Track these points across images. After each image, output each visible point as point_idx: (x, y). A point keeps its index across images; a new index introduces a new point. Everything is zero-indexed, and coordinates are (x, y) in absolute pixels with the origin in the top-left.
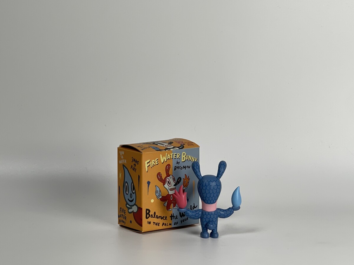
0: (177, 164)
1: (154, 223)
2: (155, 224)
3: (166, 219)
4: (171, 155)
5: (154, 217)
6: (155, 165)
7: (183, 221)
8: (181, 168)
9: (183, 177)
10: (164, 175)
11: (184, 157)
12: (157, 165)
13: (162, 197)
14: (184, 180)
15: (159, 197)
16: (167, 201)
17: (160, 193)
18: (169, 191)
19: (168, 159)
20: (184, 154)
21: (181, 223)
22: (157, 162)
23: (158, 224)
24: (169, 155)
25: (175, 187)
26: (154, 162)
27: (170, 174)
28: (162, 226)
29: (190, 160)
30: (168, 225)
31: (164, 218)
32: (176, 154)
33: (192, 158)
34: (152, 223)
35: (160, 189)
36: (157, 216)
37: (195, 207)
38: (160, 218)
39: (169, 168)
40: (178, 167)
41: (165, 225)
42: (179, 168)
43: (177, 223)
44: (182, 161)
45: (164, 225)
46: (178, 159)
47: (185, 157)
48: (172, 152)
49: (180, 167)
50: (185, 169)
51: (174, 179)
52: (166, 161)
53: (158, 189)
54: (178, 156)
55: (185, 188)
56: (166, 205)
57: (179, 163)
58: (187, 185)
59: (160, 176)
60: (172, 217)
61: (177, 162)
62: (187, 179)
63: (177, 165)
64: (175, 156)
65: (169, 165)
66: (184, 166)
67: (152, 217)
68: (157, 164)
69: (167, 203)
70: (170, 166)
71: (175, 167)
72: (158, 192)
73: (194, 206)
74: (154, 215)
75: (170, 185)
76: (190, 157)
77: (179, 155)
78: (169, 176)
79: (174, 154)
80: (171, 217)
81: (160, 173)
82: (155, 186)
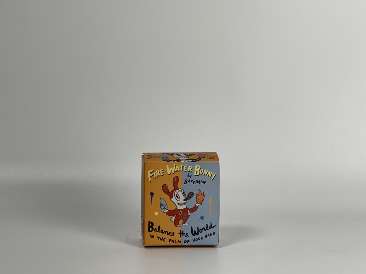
0: (188, 177)
1: (158, 237)
2: (160, 239)
3: (173, 235)
4: (180, 167)
5: (159, 231)
6: (160, 176)
7: (196, 240)
8: (193, 183)
9: (196, 192)
10: (171, 188)
11: (197, 171)
12: (162, 176)
13: (169, 210)
14: (198, 196)
15: (165, 211)
16: (175, 216)
17: (166, 207)
18: (178, 205)
19: (176, 171)
20: (197, 167)
21: (194, 242)
22: (162, 173)
23: (164, 240)
24: (177, 167)
25: (185, 202)
26: (159, 173)
27: (178, 187)
28: (169, 242)
29: (206, 174)
30: (177, 241)
31: (171, 234)
32: (187, 166)
33: (209, 173)
34: (156, 237)
35: (166, 202)
36: (162, 230)
37: (213, 226)
38: (166, 233)
39: (178, 181)
40: (189, 181)
41: (173, 241)
42: (191, 182)
43: (188, 242)
44: (195, 175)
45: (171, 242)
46: (189, 172)
47: (200, 170)
48: (182, 164)
49: (193, 181)
50: (199, 184)
51: (184, 194)
52: (173, 173)
53: (163, 202)
54: (189, 169)
55: (199, 204)
56: (174, 220)
57: (191, 176)
58: (202, 201)
59: (166, 188)
60: (182, 234)
61: (188, 175)
62: (201, 195)
63: (188, 179)
64: (186, 168)
65: (177, 178)
66: (197, 181)
67: (156, 231)
68: (162, 174)
69: (174, 218)
70: (179, 178)
71: (185, 180)
72: (163, 205)
73: (211, 226)
74: (159, 230)
75: (179, 200)
76: (205, 171)
77: (191, 168)
78: (178, 189)
79: (185, 166)
80: (180, 233)
81: (166, 185)
82: (160, 198)
